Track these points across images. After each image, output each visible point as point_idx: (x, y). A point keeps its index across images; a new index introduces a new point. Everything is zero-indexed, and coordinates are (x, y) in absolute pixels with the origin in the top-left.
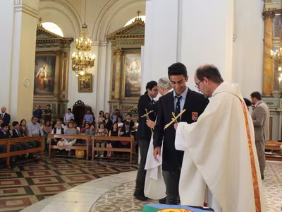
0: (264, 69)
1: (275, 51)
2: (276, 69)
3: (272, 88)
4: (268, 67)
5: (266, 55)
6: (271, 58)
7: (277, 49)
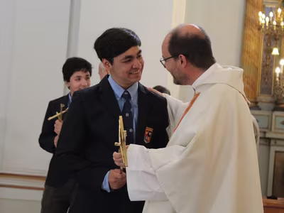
0: (243, 50)
1: (267, 15)
2: (268, 51)
3: (258, 90)
4: (253, 46)
5: (248, 21)
6: (259, 28)
7: (271, 10)
